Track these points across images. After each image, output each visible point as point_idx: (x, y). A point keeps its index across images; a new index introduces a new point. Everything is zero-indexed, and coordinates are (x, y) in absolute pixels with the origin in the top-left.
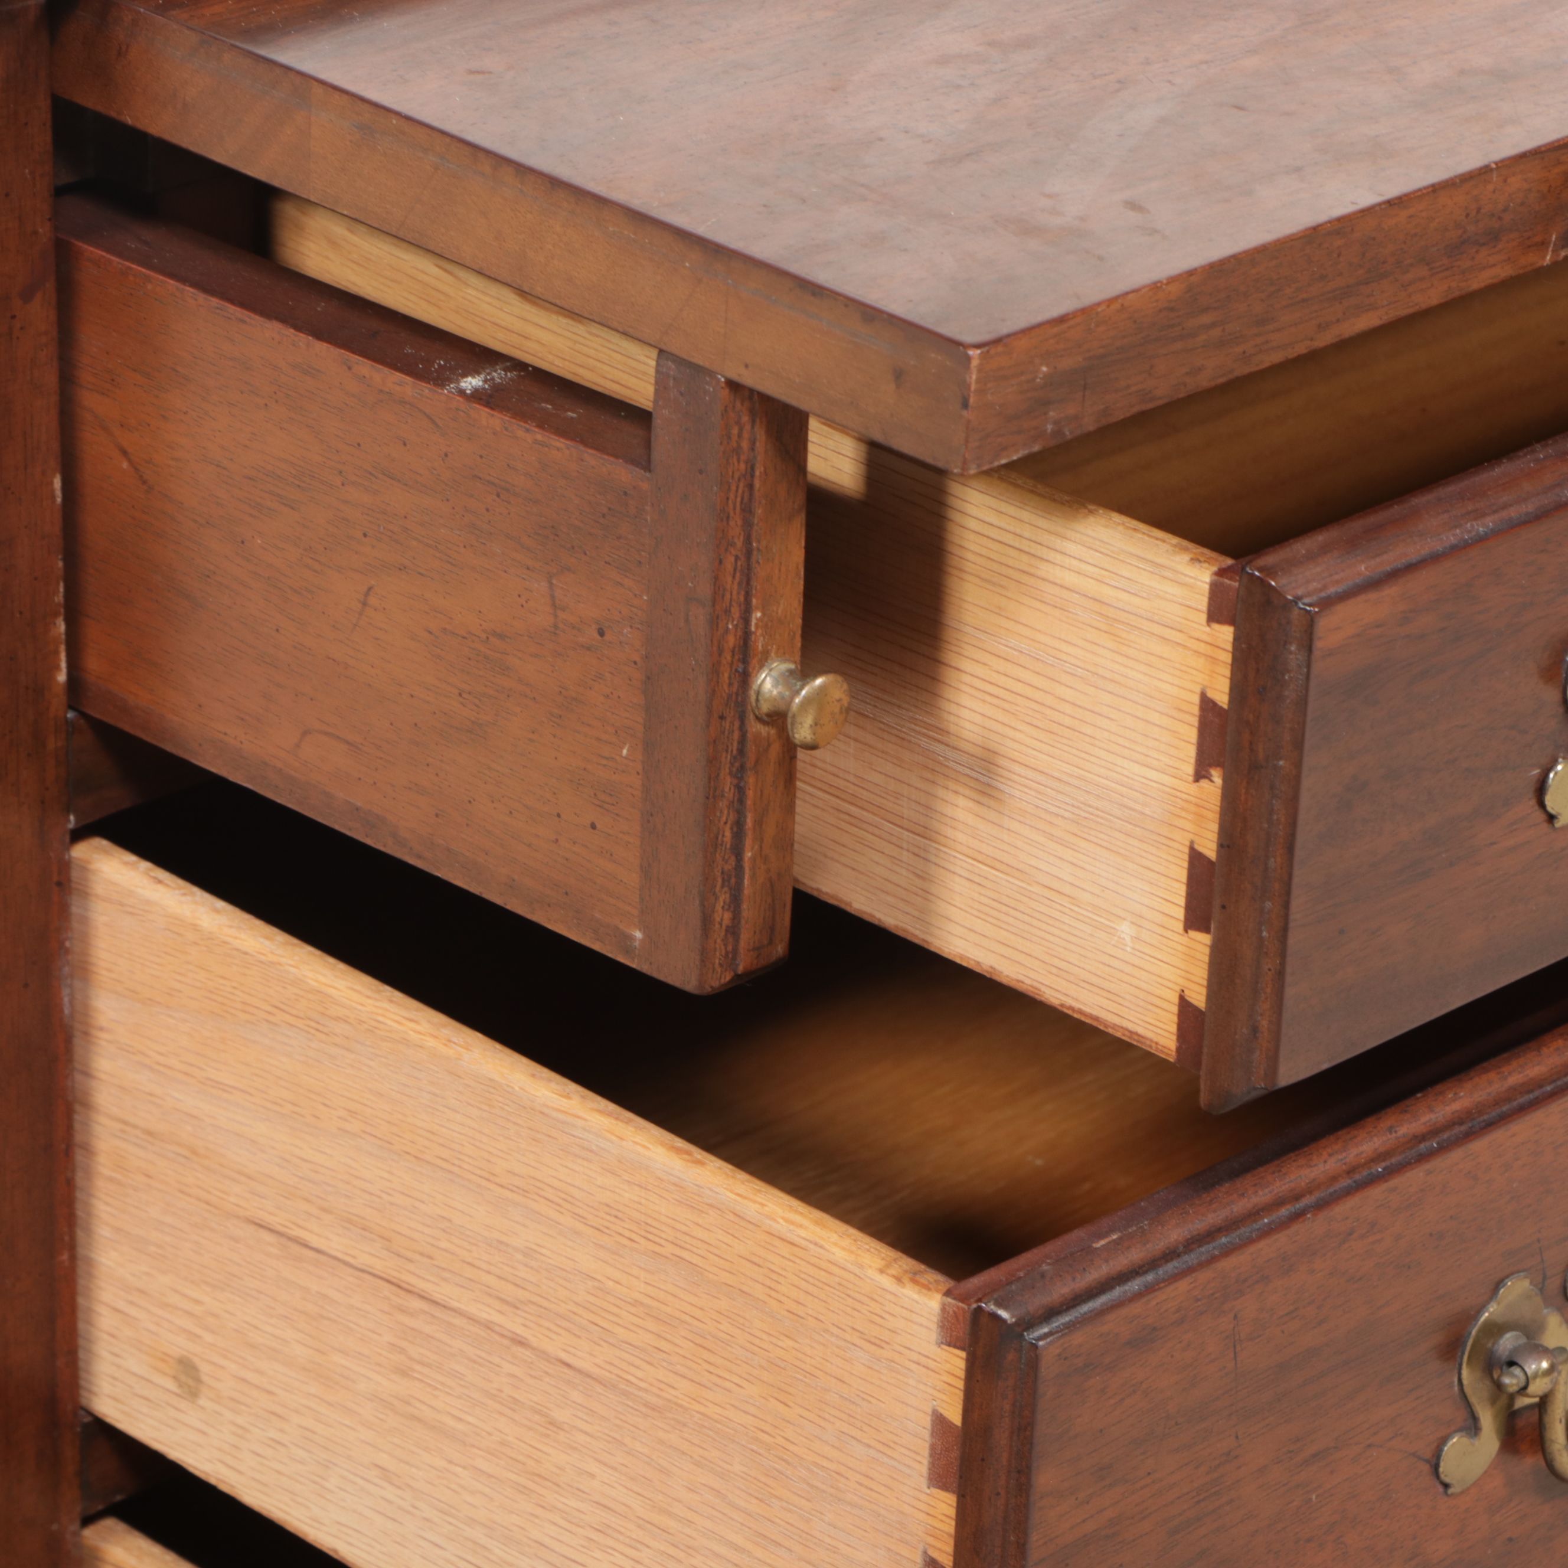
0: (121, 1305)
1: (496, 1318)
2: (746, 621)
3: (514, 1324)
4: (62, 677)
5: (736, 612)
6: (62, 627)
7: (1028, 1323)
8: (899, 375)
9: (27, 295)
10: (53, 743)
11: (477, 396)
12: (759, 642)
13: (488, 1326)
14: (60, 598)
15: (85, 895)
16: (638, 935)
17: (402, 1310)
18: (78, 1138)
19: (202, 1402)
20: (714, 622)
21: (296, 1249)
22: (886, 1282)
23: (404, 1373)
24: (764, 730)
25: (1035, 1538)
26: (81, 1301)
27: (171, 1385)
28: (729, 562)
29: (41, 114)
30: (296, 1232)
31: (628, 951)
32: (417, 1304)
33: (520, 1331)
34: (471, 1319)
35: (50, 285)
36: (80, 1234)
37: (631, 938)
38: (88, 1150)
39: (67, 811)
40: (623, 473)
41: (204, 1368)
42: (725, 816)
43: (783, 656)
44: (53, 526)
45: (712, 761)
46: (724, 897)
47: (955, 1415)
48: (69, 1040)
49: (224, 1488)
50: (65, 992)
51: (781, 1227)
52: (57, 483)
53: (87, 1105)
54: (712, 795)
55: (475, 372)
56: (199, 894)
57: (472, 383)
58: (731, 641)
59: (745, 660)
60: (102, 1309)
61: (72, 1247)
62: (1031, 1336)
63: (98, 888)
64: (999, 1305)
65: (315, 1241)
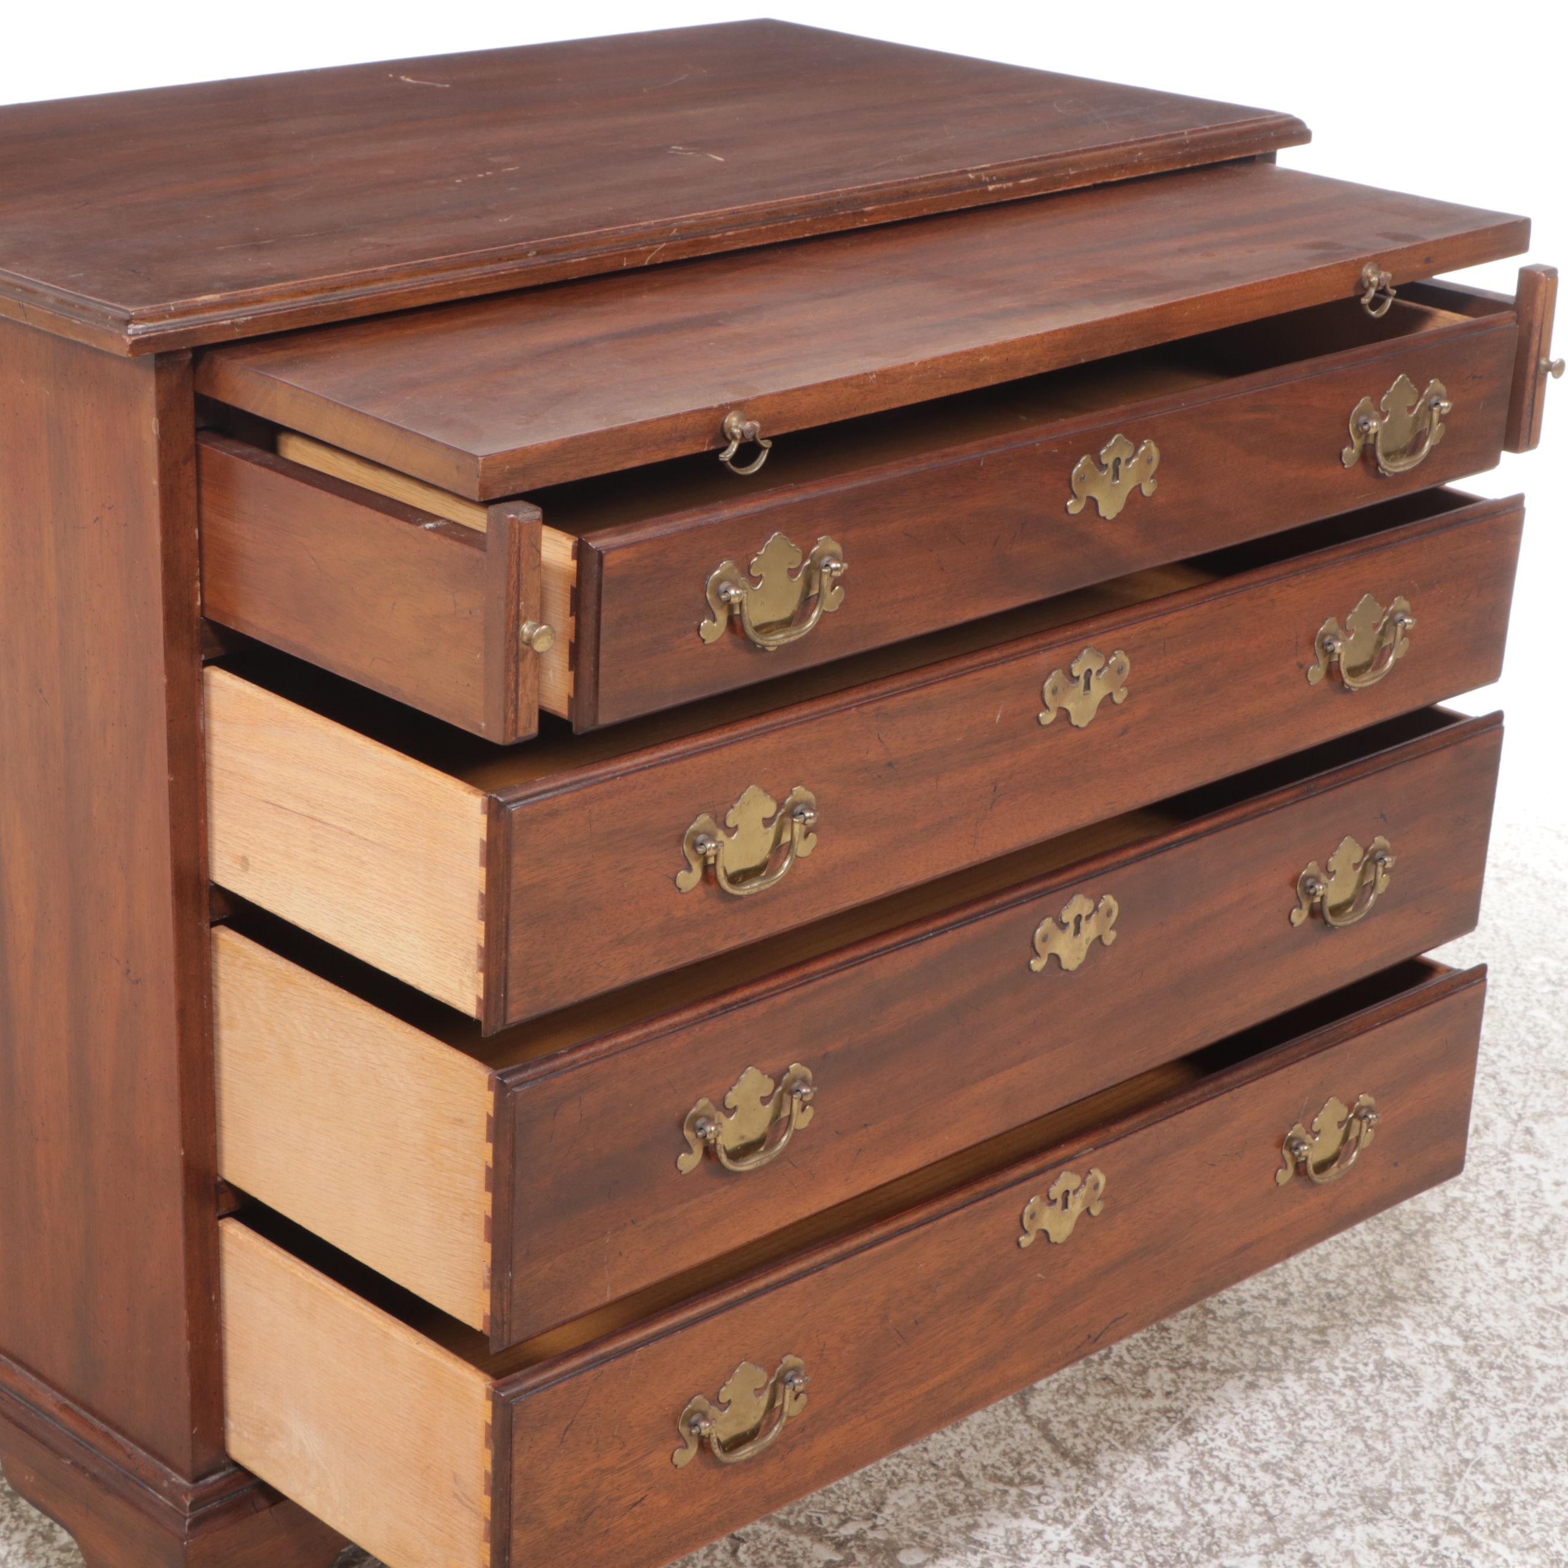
0: (222, 839)
1: (344, 826)
2: (518, 605)
3: (348, 827)
4: (199, 603)
5: (515, 602)
6: (198, 584)
7: (509, 803)
8: (458, 468)
9: (185, 462)
10: (195, 627)
11: (430, 529)
12: (523, 614)
13: (341, 829)
14: (198, 573)
15: (209, 685)
16: (483, 724)
17: (314, 827)
18: (208, 777)
19: (250, 872)
20: (507, 605)
21: (279, 809)
22: (465, 794)
23: (315, 851)
24: (525, 647)
25: (513, 881)
26: (209, 840)
27: (239, 867)
28: (512, 583)
29: (190, 397)
30: (279, 803)
31: (480, 731)
32: (318, 824)
33: (352, 829)
34: (335, 827)
35: (194, 459)
36: (208, 814)
37: (480, 726)
38: (211, 782)
39: (201, 653)
40: (477, 553)
41: (250, 859)
42: (512, 677)
43: (532, 619)
44: (195, 546)
45: (507, 657)
46: (512, 708)
47: (485, 838)
48: (203, 739)
49: (257, 904)
50: (201, 721)
51: (432, 779)
52: (197, 531)
53: (210, 765)
54: (507, 669)
55: (431, 522)
56: (247, 682)
57: (429, 525)
58: (513, 613)
59: (518, 620)
60: (216, 842)
61: (205, 818)
62: (509, 807)
63: (213, 682)
64: (499, 795)
65: (285, 805)
